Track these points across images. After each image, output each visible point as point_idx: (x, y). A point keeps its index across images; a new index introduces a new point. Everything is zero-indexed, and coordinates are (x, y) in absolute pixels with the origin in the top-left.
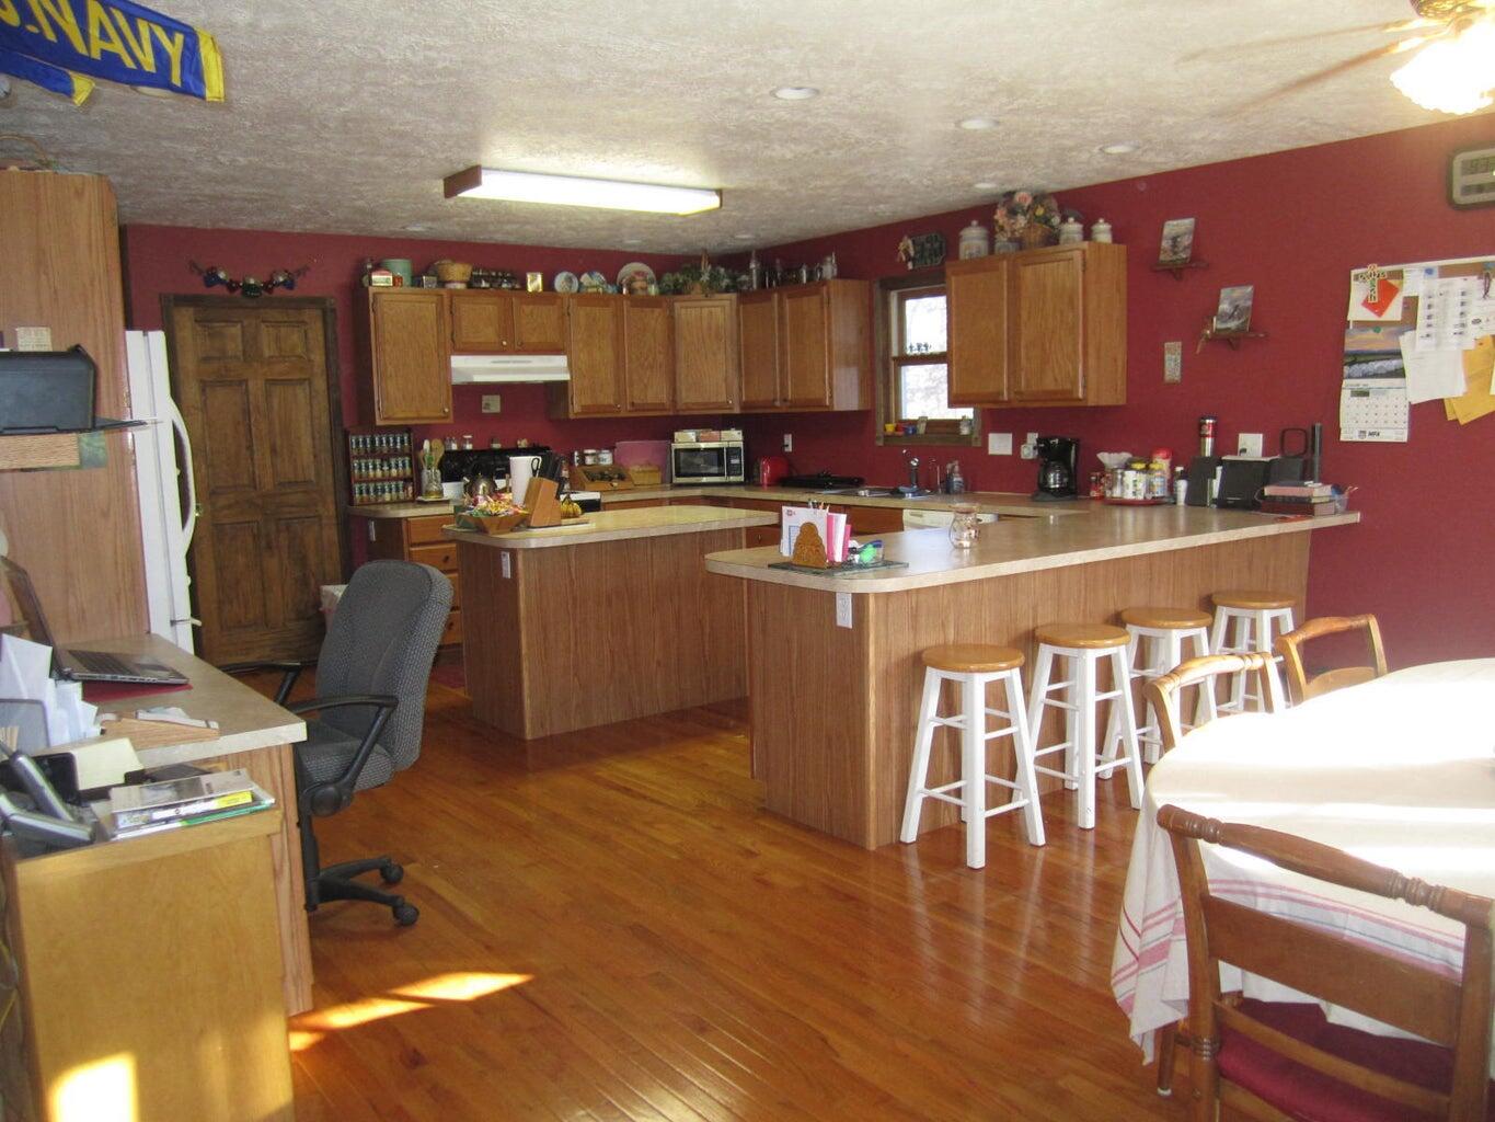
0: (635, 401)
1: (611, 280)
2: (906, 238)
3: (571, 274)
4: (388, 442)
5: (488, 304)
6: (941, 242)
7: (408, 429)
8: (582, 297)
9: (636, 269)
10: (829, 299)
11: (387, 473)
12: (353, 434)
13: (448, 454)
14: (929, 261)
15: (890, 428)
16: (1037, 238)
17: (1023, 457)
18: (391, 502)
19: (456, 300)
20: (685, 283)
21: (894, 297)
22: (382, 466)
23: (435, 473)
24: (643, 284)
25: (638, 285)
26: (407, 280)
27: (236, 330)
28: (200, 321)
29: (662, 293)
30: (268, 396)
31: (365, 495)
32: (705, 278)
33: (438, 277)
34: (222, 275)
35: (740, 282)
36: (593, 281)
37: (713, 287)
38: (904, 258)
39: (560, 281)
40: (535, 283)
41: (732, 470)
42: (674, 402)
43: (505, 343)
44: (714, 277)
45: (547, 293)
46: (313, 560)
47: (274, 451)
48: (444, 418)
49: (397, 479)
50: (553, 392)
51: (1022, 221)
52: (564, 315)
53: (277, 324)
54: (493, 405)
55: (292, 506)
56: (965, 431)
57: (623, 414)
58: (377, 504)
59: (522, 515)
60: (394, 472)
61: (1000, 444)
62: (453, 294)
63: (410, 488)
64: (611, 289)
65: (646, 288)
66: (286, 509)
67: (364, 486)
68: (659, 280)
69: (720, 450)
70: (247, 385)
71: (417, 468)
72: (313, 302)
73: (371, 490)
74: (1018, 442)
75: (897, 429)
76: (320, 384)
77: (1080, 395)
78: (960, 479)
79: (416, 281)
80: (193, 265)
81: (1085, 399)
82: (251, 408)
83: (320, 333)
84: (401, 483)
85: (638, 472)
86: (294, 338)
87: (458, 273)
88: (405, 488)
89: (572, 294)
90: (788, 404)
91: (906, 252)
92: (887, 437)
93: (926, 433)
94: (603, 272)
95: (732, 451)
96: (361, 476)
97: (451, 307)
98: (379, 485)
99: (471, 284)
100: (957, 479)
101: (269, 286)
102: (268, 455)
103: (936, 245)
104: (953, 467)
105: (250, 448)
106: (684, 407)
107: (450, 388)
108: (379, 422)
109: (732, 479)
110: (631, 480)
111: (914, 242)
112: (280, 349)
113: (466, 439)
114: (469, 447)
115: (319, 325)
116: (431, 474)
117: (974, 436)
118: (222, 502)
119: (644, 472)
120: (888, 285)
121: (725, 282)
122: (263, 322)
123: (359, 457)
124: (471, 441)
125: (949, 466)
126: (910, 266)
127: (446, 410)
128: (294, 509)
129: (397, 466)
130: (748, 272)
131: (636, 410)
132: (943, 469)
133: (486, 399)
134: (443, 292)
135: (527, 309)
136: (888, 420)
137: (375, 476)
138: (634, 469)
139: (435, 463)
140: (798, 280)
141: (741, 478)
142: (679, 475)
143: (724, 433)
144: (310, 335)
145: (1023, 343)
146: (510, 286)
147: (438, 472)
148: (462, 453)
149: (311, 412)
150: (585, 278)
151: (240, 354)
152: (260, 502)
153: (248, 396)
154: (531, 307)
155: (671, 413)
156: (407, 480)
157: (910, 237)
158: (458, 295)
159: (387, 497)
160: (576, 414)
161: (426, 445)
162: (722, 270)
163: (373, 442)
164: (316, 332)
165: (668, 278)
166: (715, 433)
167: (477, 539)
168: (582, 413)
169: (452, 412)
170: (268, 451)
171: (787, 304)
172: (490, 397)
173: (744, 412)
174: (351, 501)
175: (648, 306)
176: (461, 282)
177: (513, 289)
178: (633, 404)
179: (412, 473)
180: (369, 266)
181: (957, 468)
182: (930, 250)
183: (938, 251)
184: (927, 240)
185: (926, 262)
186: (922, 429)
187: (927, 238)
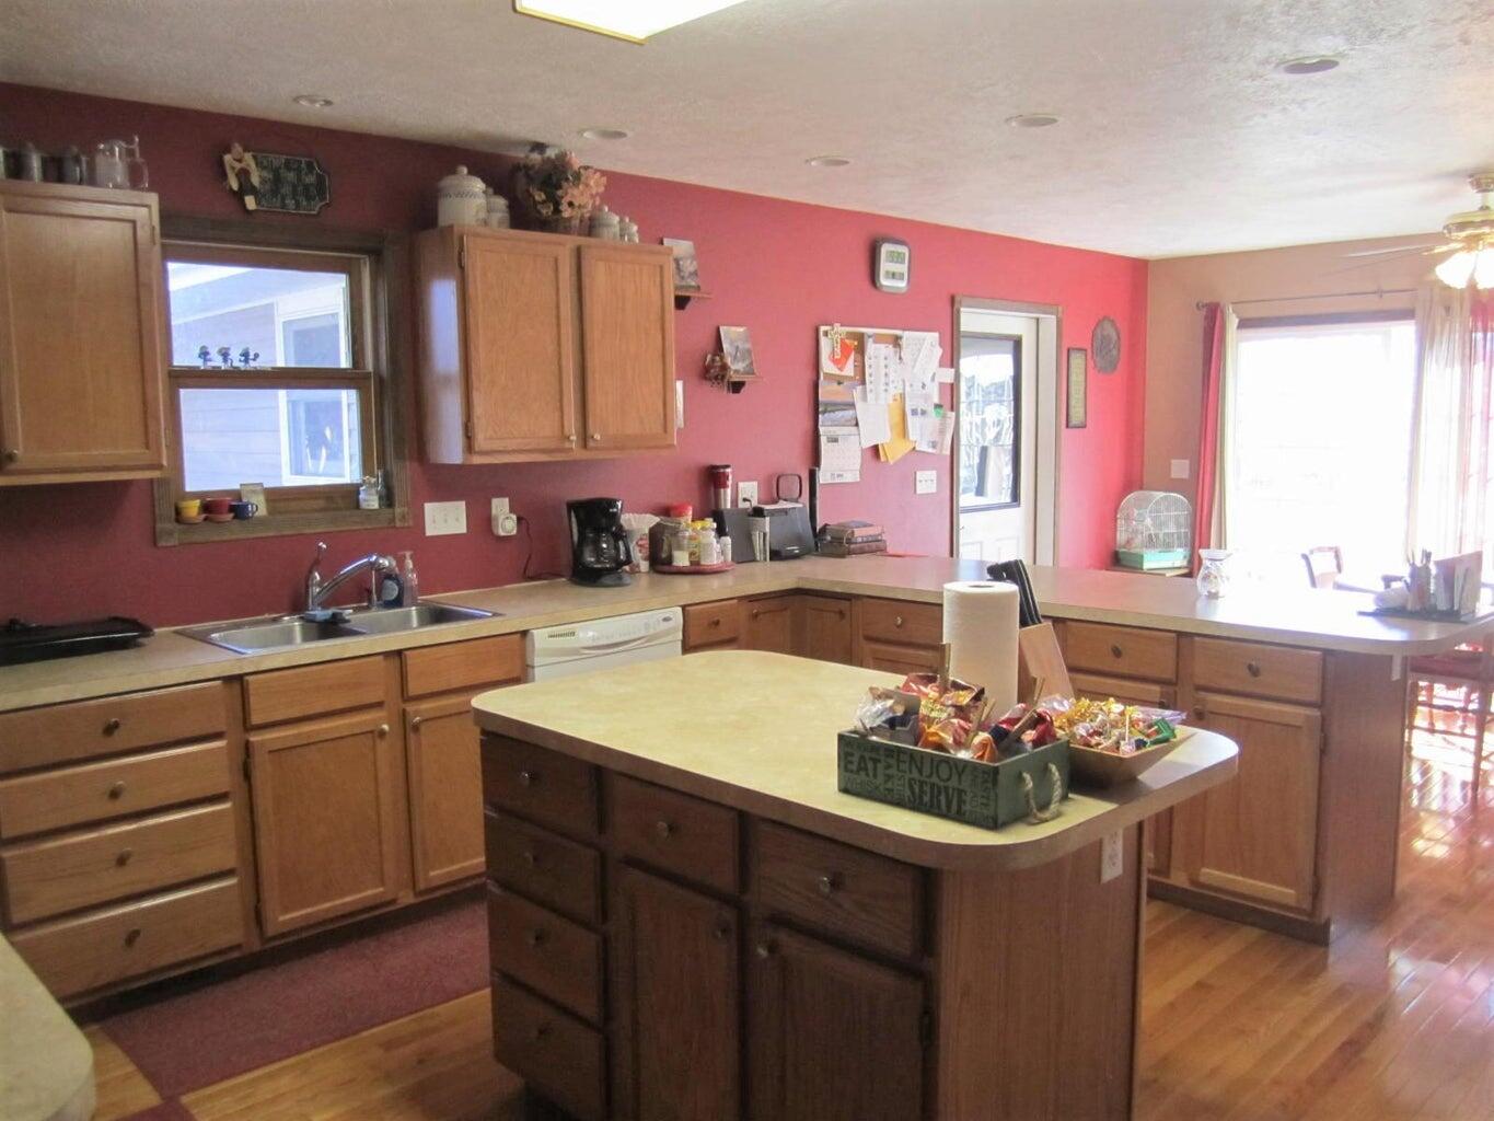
2: (239, 146)
6: (320, 178)
14: (290, 203)
15: (191, 509)
17: (502, 533)
38: (235, 186)
56: (371, 502)
61: (446, 518)
75: (206, 509)
91: (242, 175)
92: (187, 527)
103: (310, 179)
111: (259, 163)
117: (398, 511)
126: (248, 202)
157: (249, 149)
181: (409, 564)
182: (294, 187)
183: (313, 191)
184: (287, 165)
185: (284, 206)
186: (259, 507)
187: (287, 162)
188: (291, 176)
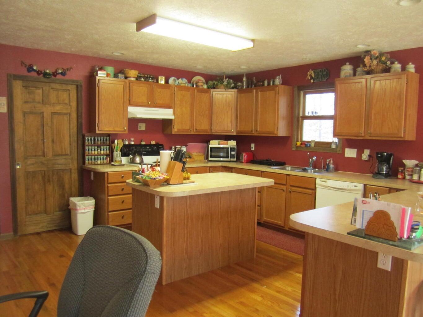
0: (197, 129)
1: (189, 82)
2: (310, 70)
3: (175, 78)
4: (101, 140)
5: (145, 87)
6: (327, 72)
7: (109, 135)
8: (179, 87)
9: (199, 79)
10: (279, 92)
11: (99, 152)
12: (87, 136)
13: (125, 146)
14: (320, 79)
15: (299, 143)
16: (380, 70)
17: (362, 159)
18: (100, 164)
19: (131, 84)
20: (217, 85)
21: (302, 93)
22: (98, 149)
23: (119, 153)
24: (202, 84)
25: (200, 84)
26: (112, 75)
27: (40, 91)
28: (25, 87)
29: (208, 88)
30: (52, 119)
31: (90, 161)
32: (225, 83)
33: (125, 75)
34: (35, 68)
35: (238, 86)
36: (183, 81)
37: (228, 87)
38: (309, 78)
39: (171, 80)
40: (162, 81)
41: (232, 156)
42: (211, 129)
43: (149, 103)
44: (229, 83)
45: (167, 85)
46: (67, 186)
47: (53, 142)
48: (123, 131)
49: (103, 155)
50: (167, 123)
51: (375, 62)
52: (172, 93)
53: (58, 90)
54: (142, 127)
55: (60, 165)
56: (334, 146)
57: (192, 133)
58: (95, 164)
59: (166, 178)
60: (102, 152)
61: (350, 153)
62: (130, 82)
63: (108, 159)
64: (190, 85)
65: (203, 86)
66: (57, 166)
67: (90, 157)
68: (207, 83)
69: (228, 148)
70: (43, 114)
71: (112, 151)
72: (73, 82)
73: (93, 159)
74: (360, 153)
75: (301, 144)
76: (74, 115)
77: (402, 136)
78: (333, 166)
79: (116, 76)
80: (22, 63)
81: (404, 137)
82: (44, 124)
83: (75, 94)
84: (105, 157)
85: (196, 155)
86: (65, 95)
87: (133, 73)
88: (106, 159)
89: (176, 86)
90: (258, 132)
91: (311, 76)
92: (297, 147)
93: (314, 146)
94: (186, 79)
95: (232, 149)
96: (89, 153)
97: (129, 87)
98: (96, 157)
99: (138, 78)
100: (332, 166)
101: (55, 74)
102: (50, 144)
103: (325, 73)
104: (330, 161)
105: (43, 140)
106: (215, 131)
107: (127, 119)
108: (97, 132)
109: (232, 159)
110: (194, 158)
111: (314, 72)
112: (58, 100)
113: (131, 140)
114: (132, 143)
115: (75, 91)
116: (117, 154)
117: (338, 149)
118: (29, 162)
119: (198, 155)
120: (300, 88)
121: (233, 85)
122: (52, 88)
123: (88, 146)
124: (133, 141)
125: (328, 160)
126: (312, 81)
127: (125, 128)
128: (60, 166)
129: (104, 150)
130: (242, 82)
131: (197, 132)
132: (325, 162)
133: (140, 125)
134: (126, 80)
135: (159, 90)
136: (297, 141)
137: (94, 153)
138: (194, 154)
139: (119, 149)
140: (263, 85)
141: (235, 159)
142: (211, 157)
143: (229, 142)
144: (71, 95)
145: (373, 112)
146: (152, 81)
147: (120, 152)
148: (129, 146)
149: (70, 126)
150: (180, 80)
151: (41, 101)
152: (46, 162)
153: (43, 118)
154: (160, 89)
155: (209, 134)
156: (107, 155)
157: (312, 70)
158: (133, 83)
159: (99, 162)
160: (175, 132)
161: (116, 142)
162: (231, 81)
163: (94, 140)
164: (74, 94)
165: (211, 83)
166: (225, 142)
167: (144, 189)
168: (177, 132)
169: (127, 129)
170: (51, 141)
171: (260, 93)
172: (142, 124)
173: (237, 134)
174: (84, 163)
175: (203, 92)
176: (134, 77)
177: (153, 82)
178: (196, 130)
179: (110, 153)
180: (97, 69)
181: (332, 161)
182: (321, 75)
183: (325, 75)
184: (320, 71)
185: (319, 80)
186: (313, 145)
187: (320, 70)
188: (321, 73)
